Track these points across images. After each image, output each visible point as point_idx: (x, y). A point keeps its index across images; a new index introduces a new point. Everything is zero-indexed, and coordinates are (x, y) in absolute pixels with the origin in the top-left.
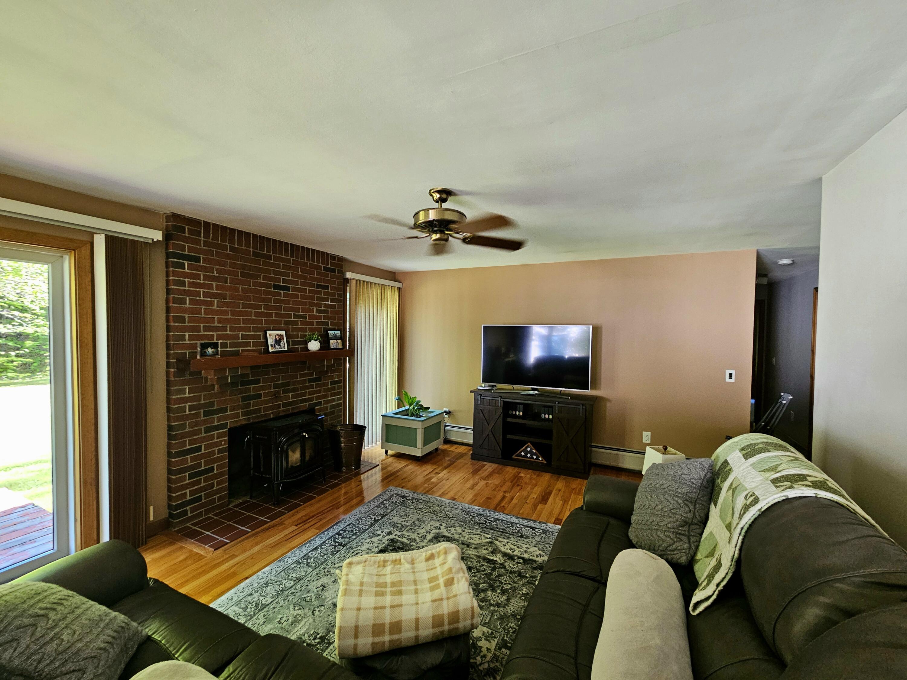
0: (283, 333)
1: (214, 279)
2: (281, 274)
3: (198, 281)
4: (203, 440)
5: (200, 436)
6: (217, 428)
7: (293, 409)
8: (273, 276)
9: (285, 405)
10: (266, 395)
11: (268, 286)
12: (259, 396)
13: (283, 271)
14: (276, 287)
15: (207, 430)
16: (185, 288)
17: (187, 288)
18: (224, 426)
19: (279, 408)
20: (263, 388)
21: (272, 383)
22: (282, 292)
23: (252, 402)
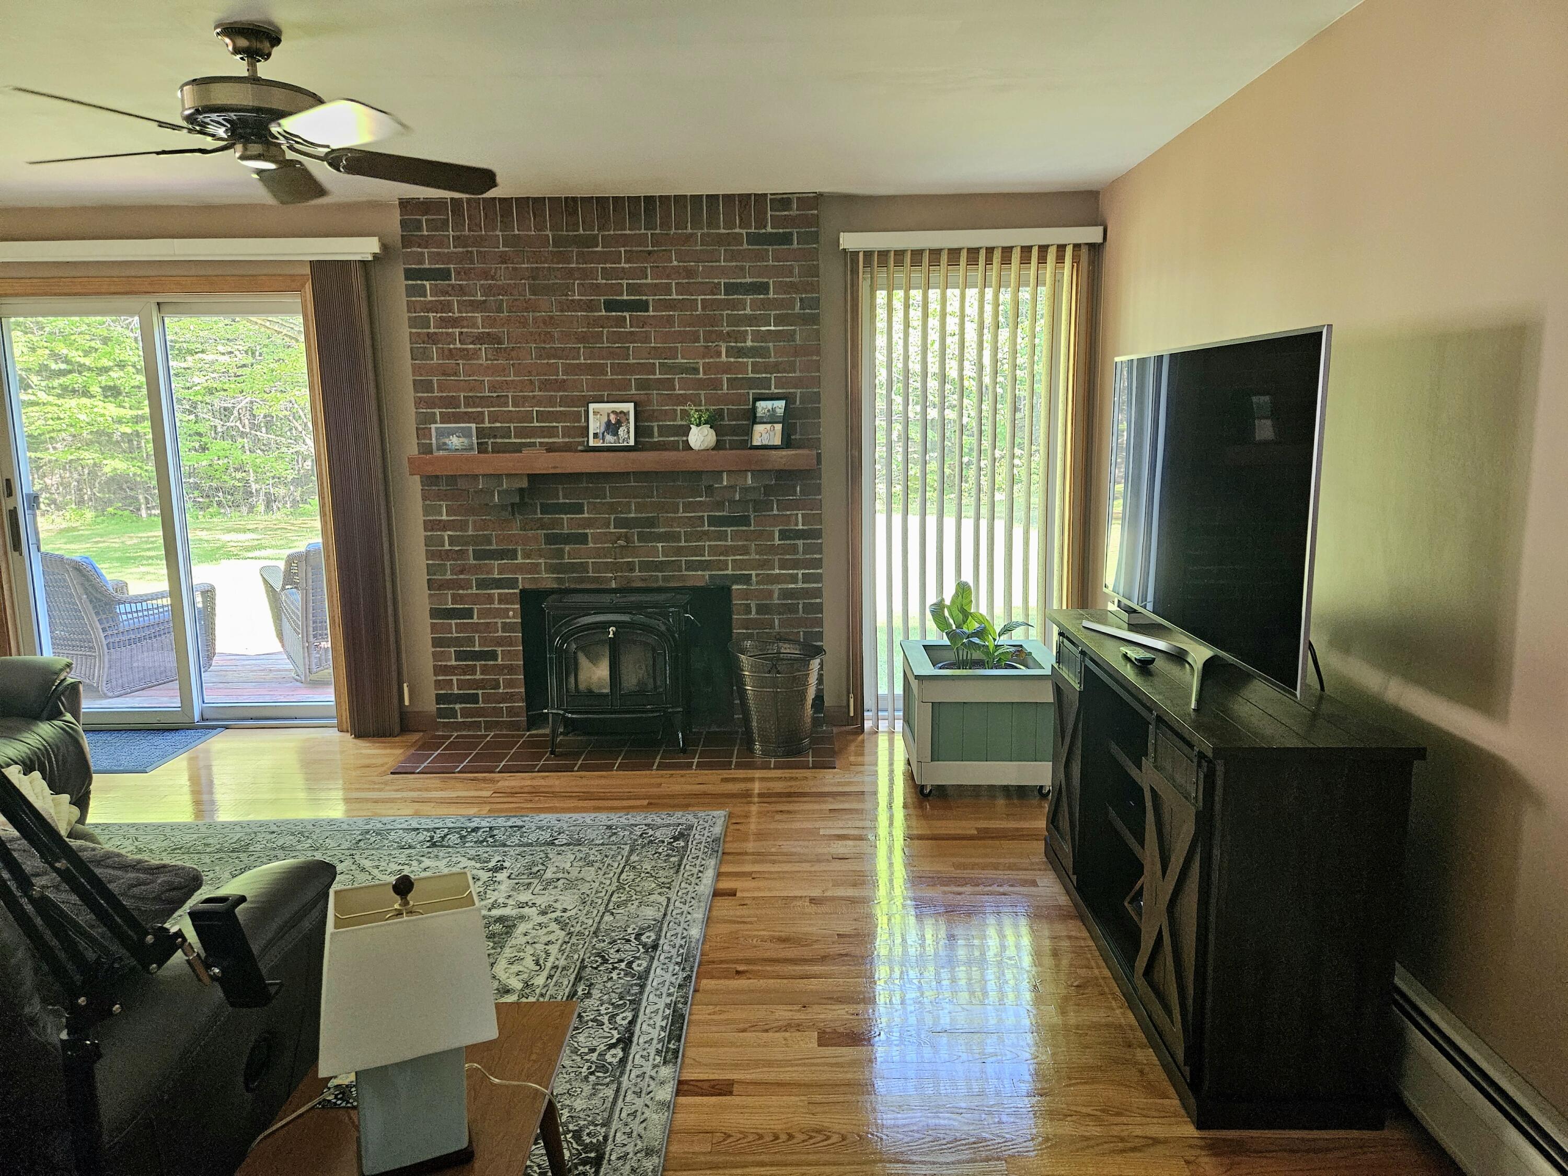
0: (629, 407)
1: (475, 306)
2: (624, 274)
3: (450, 314)
4: (476, 599)
5: (469, 591)
6: (498, 584)
7: (665, 579)
8: (604, 281)
9: (645, 566)
10: (597, 538)
11: (590, 306)
12: (583, 539)
13: (627, 266)
14: (611, 306)
15: (482, 584)
16: (429, 331)
17: (432, 330)
18: (512, 583)
19: (632, 570)
20: (589, 523)
21: (613, 517)
22: (627, 314)
23: (567, 548)
